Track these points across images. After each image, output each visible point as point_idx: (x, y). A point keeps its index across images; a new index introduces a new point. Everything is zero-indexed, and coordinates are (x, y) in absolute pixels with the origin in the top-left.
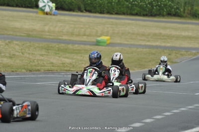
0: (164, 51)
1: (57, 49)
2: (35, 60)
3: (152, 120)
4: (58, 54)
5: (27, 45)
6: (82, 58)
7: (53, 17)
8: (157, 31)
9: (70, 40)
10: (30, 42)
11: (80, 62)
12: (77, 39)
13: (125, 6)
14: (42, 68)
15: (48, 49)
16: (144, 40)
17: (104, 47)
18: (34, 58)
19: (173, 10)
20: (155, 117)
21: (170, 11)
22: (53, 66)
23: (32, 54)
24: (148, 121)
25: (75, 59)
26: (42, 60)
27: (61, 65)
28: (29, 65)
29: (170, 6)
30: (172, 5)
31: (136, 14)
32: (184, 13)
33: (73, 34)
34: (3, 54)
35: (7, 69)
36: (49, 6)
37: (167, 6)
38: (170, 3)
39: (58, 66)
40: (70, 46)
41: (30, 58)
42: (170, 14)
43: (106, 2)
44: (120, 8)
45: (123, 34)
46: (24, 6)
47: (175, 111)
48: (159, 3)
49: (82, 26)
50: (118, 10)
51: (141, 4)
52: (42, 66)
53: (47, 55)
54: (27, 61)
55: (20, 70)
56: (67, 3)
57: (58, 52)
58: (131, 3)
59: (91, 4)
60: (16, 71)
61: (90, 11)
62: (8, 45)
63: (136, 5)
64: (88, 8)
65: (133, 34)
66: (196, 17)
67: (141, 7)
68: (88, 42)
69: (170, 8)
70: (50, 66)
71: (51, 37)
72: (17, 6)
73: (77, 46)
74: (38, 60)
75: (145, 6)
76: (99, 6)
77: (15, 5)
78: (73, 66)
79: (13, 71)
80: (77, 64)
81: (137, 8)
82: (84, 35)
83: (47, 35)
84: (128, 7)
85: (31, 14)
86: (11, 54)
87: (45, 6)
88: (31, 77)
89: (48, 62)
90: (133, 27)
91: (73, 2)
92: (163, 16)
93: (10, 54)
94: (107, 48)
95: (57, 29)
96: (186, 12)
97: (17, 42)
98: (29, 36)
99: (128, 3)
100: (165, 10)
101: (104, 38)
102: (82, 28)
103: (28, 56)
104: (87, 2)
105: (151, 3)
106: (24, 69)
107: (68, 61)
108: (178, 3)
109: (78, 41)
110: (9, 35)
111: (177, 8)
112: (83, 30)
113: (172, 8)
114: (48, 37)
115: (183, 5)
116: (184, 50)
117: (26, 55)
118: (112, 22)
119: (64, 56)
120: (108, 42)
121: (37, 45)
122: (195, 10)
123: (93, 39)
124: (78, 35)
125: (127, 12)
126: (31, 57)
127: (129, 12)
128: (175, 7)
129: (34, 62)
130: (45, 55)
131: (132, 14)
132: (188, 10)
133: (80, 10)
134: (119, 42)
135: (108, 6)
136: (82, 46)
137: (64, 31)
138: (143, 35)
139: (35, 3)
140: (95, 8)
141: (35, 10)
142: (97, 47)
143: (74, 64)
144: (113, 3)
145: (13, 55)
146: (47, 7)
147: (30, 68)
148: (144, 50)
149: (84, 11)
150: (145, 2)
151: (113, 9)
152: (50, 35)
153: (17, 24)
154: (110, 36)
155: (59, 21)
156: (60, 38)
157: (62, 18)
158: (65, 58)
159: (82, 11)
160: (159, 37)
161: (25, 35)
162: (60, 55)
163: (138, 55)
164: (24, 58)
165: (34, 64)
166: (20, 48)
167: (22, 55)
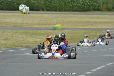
0: (92, 31)
1: (31, 33)
2: (19, 40)
3: (91, 72)
4: (33, 36)
5: (14, 32)
7: (28, 15)
8: (88, 20)
9: (39, 28)
10: (16, 30)
12: (43, 27)
13: (69, 6)
14: (23, 45)
15: (26, 34)
16: (81, 26)
17: (58, 31)
18: (19, 39)
19: (96, 7)
20: (92, 71)
21: (95, 8)
22: (30, 43)
23: (18, 37)
24: (88, 73)
25: (42, 38)
26: (23, 40)
27: (35, 43)
28: (16, 43)
29: (95, 5)
30: (96, 4)
31: (76, 11)
32: (103, 8)
33: (40, 24)
36: (25, 9)
37: (93, 5)
38: (94, 3)
39: (33, 43)
40: (39, 31)
41: (16, 40)
42: (95, 10)
43: (58, 5)
44: (66, 8)
45: (68, 22)
46: (11, 9)
47: (103, 66)
48: (88, 4)
49: (45, 19)
50: (65, 9)
51: (78, 5)
52: (24, 44)
53: (26, 37)
55: (11, 47)
56: (35, 6)
57: (32, 35)
58: (72, 4)
59: (49, 6)
60: (9, 48)
61: (49, 10)
62: (3, 32)
63: (75, 5)
64: (47, 9)
65: (74, 22)
66: (110, 10)
67: (78, 6)
68: (49, 28)
69: (94, 6)
70: (28, 44)
71: (28, 27)
72: (7, 10)
73: (42, 31)
74: (21, 40)
75: (80, 6)
76: (54, 7)
77: (6, 9)
79: (7, 48)
81: (76, 7)
82: (47, 24)
84: (70, 7)
85: (16, 14)
87: (23, 9)
89: (27, 41)
90: (74, 18)
91: (39, 6)
92: (91, 11)
93: (5, 38)
94: (60, 31)
95: (31, 22)
96: (104, 8)
97: (8, 31)
98: (15, 26)
99: (70, 5)
100: (92, 7)
101: (58, 25)
102: (45, 20)
103: (15, 38)
104: (47, 5)
105: (83, 4)
106: (14, 46)
107: (38, 40)
108: (99, 3)
109: (43, 28)
110: (4, 26)
111: (99, 6)
112: (46, 21)
113: (96, 6)
115: (102, 4)
116: (104, 30)
118: (62, 16)
119: (36, 37)
120: (61, 28)
121: (20, 31)
122: (109, 6)
123: (52, 27)
124: (43, 24)
125: (70, 10)
126: (17, 39)
127: (71, 10)
128: (97, 5)
129: (19, 42)
130: (25, 37)
131: (73, 11)
132: (105, 6)
133: (43, 10)
134: (66, 27)
135: (59, 7)
136: (46, 31)
137: (35, 22)
138: (80, 22)
139: (17, 7)
140: (52, 8)
141: (17, 11)
142: (54, 31)
143: (42, 41)
144: (62, 5)
145: (7, 38)
146: (24, 9)
147: (16, 45)
148: (81, 31)
149: (46, 11)
150: (80, 4)
151: (62, 8)
152: (27, 26)
153: (8, 20)
154: (61, 24)
155: (32, 17)
156: (33, 27)
157: (33, 15)
158: (37, 38)
159: (44, 11)
160: (89, 23)
161: (12, 26)
162: (33, 37)
163: (78, 34)
164: (13, 40)
165: (19, 43)
166: (10, 34)
167: (12, 38)
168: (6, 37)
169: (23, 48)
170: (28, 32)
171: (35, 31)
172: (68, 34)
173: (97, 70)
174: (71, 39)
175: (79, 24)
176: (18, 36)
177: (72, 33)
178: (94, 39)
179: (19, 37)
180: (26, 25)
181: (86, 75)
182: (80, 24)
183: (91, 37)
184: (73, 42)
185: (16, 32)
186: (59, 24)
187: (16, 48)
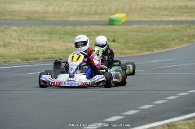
0: (190, 27)
1: (62, 33)
2: (34, 47)
3: (151, 106)
4: (64, 38)
9: (78, 21)
10: (31, 27)
12: (87, 19)
14: (41, 55)
15: (50, 33)
16: (167, 15)
17: (118, 27)
18: (33, 45)
20: (155, 103)
22: (55, 53)
23: (31, 40)
24: (146, 107)
26: (42, 47)
28: (27, 53)
33: (83, 14)
39: (61, 53)
40: (78, 28)
41: (28, 46)
45: (141, 9)
47: (182, 94)
49: (93, 3)
52: (43, 54)
53: (49, 40)
54: (25, 49)
55: (14, 60)
60: (9, 62)
62: (3, 31)
65: (154, 8)
70: (52, 53)
71: (56, 19)
73: (86, 27)
74: (37, 47)
79: (5, 62)
82: (96, 14)
83: (51, 17)
88: (27, 67)
89: (50, 49)
93: (4, 42)
94: (122, 27)
95: (63, 9)
97: (15, 28)
98: (29, 19)
101: (120, 16)
102: (92, 6)
103: (26, 43)
106: (20, 58)
109: (88, 22)
110: (7, 19)
112: (94, 8)
114: (53, 19)
117: (23, 41)
119: (70, 40)
120: (124, 20)
123: (106, 18)
124: (88, 14)
126: (30, 44)
129: (33, 49)
130: (46, 40)
134: (136, 19)
136: (93, 27)
137: (72, 10)
138: (166, 9)
142: (110, 27)
145: (8, 43)
147: (26, 57)
148: (167, 26)
153: (16, 7)
154: (126, 13)
156: (67, 19)
160: (185, 11)
161: (25, 18)
162: (65, 40)
163: (159, 33)
164: (20, 46)
165: (33, 51)
166: (18, 35)
167: (19, 42)
168: (7, 40)
169: (38, 62)
170: (56, 30)
171: (69, 27)
172: (139, 34)
173: (166, 101)
174: (144, 43)
175: (162, 13)
176: (33, 38)
177: (146, 32)
178: (192, 42)
179: (34, 40)
180: (52, 15)
182: (166, 12)
183: (186, 39)
184: (147, 49)
186: (122, 13)
187: (24, 61)
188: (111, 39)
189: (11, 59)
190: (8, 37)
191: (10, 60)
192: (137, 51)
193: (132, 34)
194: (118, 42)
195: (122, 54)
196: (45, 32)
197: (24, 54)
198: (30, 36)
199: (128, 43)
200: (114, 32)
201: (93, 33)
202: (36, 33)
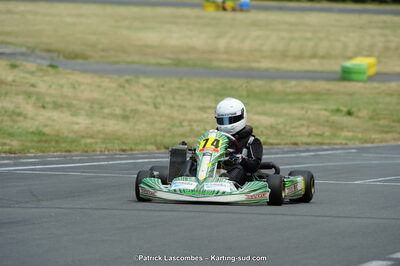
1: (245, 93)
2: (184, 120)
5: (173, 86)
6: (303, 112)
7: (240, 16)
9: (278, 70)
10: (181, 79)
11: (296, 123)
17: (360, 84)
18: (182, 117)
23: (180, 106)
33: (288, 56)
34: (106, 111)
35: (110, 146)
40: (278, 85)
41: (172, 119)
49: (309, 35)
54: (164, 125)
55: (141, 147)
60: (131, 150)
62: (124, 87)
68: (322, 72)
71: (232, 65)
73: (293, 83)
74: (190, 121)
78: (279, 133)
79: (124, 151)
80: (288, 128)
82: (314, 56)
83: (223, 61)
85: (187, 11)
86: (128, 109)
93: (124, 110)
94: (368, 85)
95: (247, 45)
98: (178, 63)
101: (363, 63)
102: (308, 39)
103: (167, 111)
106: (154, 143)
107: (266, 121)
110: (133, 63)
112: (311, 44)
114: (225, 64)
117: (164, 110)
118: (385, 22)
119: (259, 109)
120: (372, 71)
121: (197, 85)
123: (334, 66)
124: (299, 57)
126: (175, 114)
129: (182, 126)
130: (210, 108)
136: (307, 83)
137: (265, 48)
142: (346, 84)
143: (280, 127)
145: (132, 111)
152: (231, 61)
153: (152, 37)
154: (378, 58)
155: (255, 24)
156: (254, 65)
157: (262, 16)
158: (264, 113)
161: (169, 62)
164: (156, 118)
165: (181, 130)
166: (153, 95)
167: (154, 110)
168: (131, 105)
170: (232, 88)
171: (260, 82)
179: (185, 107)
180: (224, 57)
181: (389, 263)
185: (179, 88)
186: (369, 56)
188: (345, 109)
189: (136, 144)
190: (132, 99)
191: (133, 147)
192: (396, 136)
193: (388, 99)
194: (358, 117)
195: (366, 142)
196: (209, 91)
197: (164, 136)
198: (178, 97)
199: (379, 120)
200: (351, 95)
201: (308, 97)
202: (191, 93)
